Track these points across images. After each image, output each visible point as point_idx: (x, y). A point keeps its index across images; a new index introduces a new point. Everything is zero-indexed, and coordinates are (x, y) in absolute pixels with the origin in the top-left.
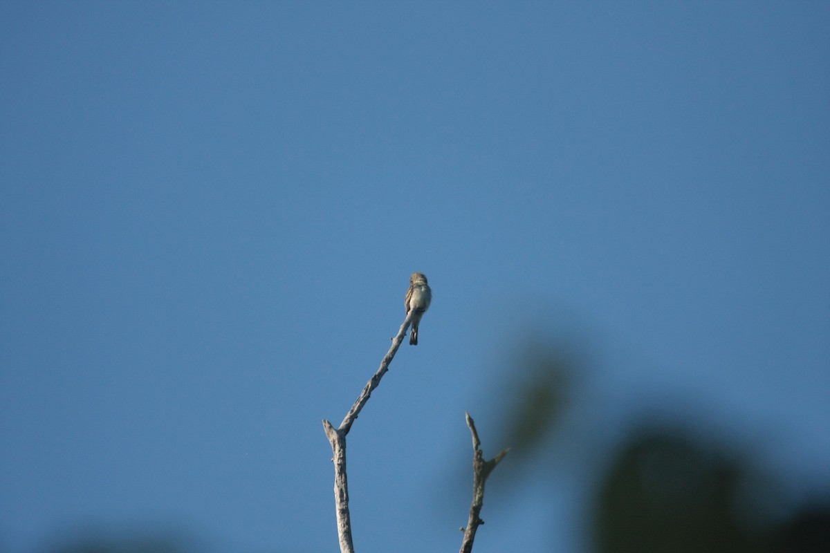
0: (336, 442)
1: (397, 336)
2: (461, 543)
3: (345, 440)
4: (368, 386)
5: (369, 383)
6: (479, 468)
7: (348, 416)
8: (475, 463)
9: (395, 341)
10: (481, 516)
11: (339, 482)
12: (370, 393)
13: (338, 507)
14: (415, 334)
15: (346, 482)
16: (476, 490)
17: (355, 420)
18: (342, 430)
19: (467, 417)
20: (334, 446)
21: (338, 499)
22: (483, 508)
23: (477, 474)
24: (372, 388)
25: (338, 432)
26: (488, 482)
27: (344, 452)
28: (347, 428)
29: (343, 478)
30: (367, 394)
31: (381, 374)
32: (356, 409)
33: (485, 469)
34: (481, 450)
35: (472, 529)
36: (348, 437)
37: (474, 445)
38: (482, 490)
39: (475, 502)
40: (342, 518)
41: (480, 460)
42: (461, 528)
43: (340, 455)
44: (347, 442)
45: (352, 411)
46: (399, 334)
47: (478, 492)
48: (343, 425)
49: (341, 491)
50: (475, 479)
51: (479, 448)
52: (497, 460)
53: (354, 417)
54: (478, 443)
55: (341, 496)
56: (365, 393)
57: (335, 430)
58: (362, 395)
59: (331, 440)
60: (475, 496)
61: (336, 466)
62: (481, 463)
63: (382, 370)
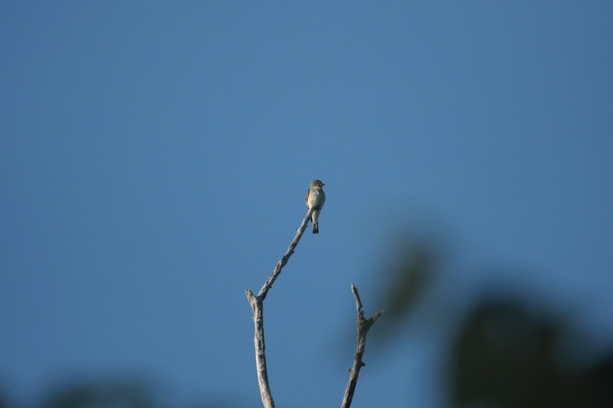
0: (256, 305)
1: (301, 227)
2: (349, 380)
3: (262, 304)
4: (279, 264)
5: (280, 262)
6: (361, 324)
7: (264, 286)
8: (358, 321)
9: (299, 231)
10: (363, 360)
11: (258, 335)
12: (280, 269)
13: (257, 354)
14: (316, 225)
15: (263, 335)
16: (359, 341)
17: (270, 289)
18: (260, 297)
19: (352, 287)
20: (254, 308)
21: (257, 348)
22: (364, 354)
23: (360, 329)
24: (282, 266)
25: (257, 298)
26: (368, 334)
27: (262, 313)
28: (264, 296)
29: (261, 332)
30: (278, 270)
31: (288, 256)
32: (270, 281)
33: (366, 325)
34: (362, 312)
35: (356, 369)
36: (264, 302)
37: (358, 308)
38: (364, 341)
39: (359, 350)
40: (260, 362)
41: (362, 318)
42: (348, 369)
43: (258, 315)
44: (263, 305)
45: (268, 283)
46: (302, 226)
47: (361, 342)
48: (260, 293)
49: (260, 342)
50: (358, 333)
51: (362, 309)
52: (374, 319)
53: (269, 287)
54: (361, 306)
55: (260, 345)
56: (277, 270)
57: (255, 297)
58: (275, 271)
59: (252, 304)
60: (359, 345)
61: (256, 323)
62: (363, 321)
63: (289, 252)
